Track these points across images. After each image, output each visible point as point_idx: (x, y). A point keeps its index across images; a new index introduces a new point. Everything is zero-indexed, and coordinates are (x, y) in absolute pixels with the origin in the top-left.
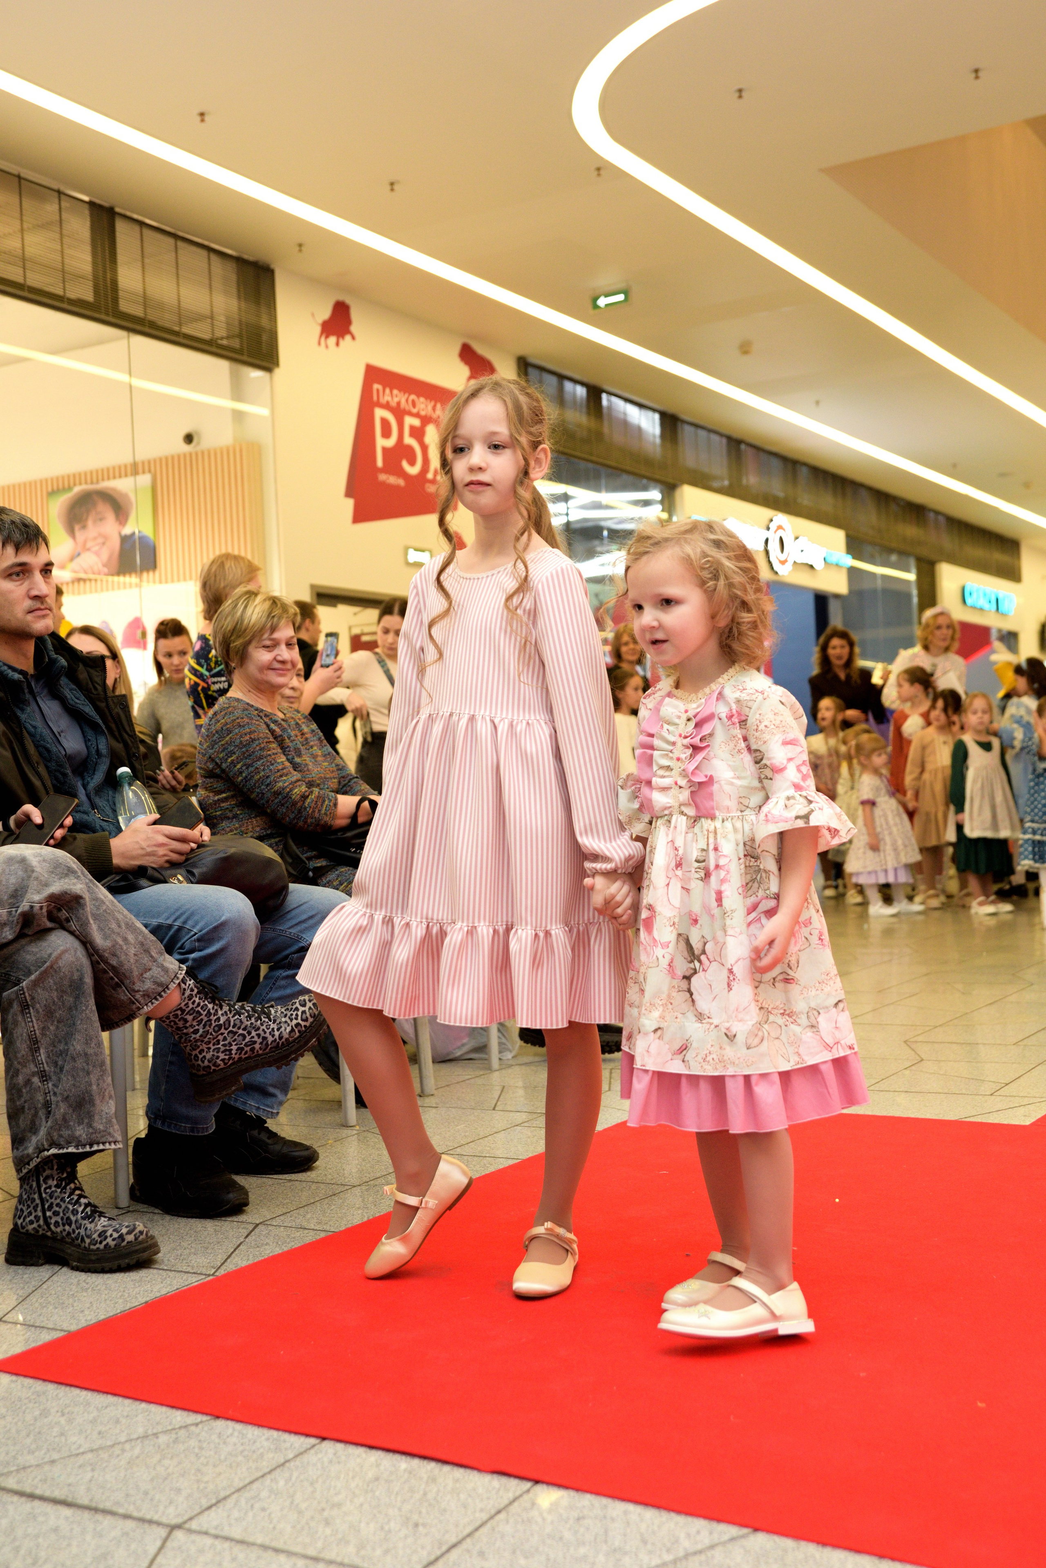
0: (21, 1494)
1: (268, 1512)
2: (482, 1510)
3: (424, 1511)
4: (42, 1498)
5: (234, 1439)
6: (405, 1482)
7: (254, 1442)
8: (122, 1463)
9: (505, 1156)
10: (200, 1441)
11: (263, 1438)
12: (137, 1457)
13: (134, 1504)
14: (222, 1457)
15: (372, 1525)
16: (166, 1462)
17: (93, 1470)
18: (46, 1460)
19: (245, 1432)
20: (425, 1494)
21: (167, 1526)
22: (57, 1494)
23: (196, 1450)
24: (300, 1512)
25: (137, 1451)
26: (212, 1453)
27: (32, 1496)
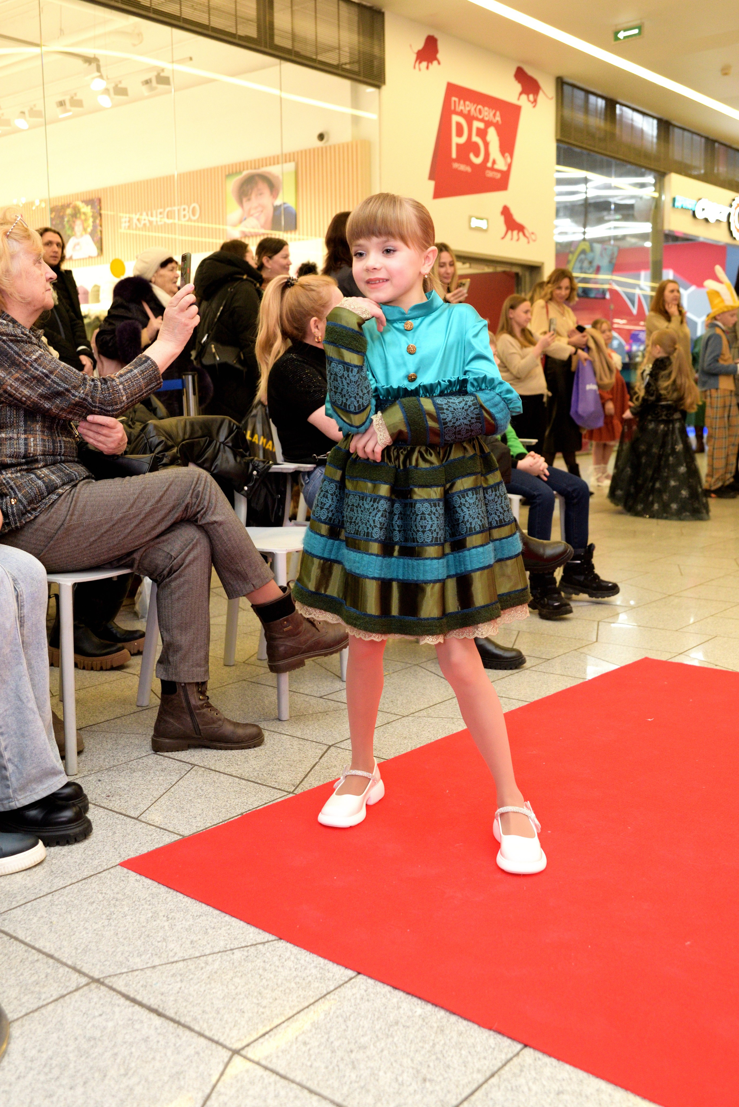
0: (127, 997)
1: (308, 1047)
2: (479, 1071)
3: (431, 1065)
4: (140, 1004)
5: (289, 964)
6: (418, 1031)
7: (305, 969)
8: (204, 977)
9: (517, 697)
10: (264, 962)
11: (312, 965)
12: (216, 973)
13: (207, 1022)
14: (279, 982)
15: (389, 1074)
16: (237, 980)
17: (181, 981)
18: (149, 965)
19: (299, 957)
20: (434, 1045)
21: (230, 1049)
22: (153, 1002)
23: (261, 971)
24: (333, 1052)
25: (216, 966)
26: (272, 976)
27: (134, 1001)
